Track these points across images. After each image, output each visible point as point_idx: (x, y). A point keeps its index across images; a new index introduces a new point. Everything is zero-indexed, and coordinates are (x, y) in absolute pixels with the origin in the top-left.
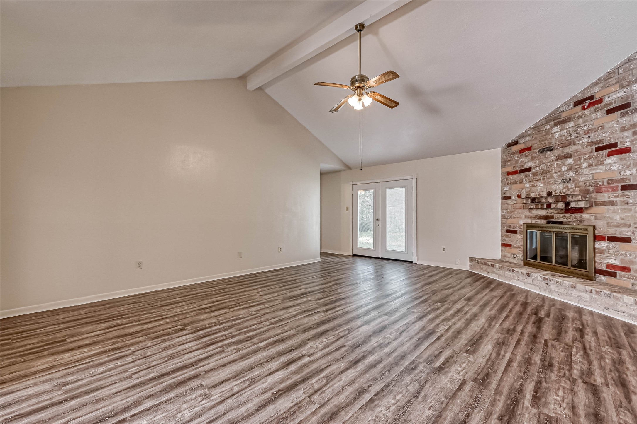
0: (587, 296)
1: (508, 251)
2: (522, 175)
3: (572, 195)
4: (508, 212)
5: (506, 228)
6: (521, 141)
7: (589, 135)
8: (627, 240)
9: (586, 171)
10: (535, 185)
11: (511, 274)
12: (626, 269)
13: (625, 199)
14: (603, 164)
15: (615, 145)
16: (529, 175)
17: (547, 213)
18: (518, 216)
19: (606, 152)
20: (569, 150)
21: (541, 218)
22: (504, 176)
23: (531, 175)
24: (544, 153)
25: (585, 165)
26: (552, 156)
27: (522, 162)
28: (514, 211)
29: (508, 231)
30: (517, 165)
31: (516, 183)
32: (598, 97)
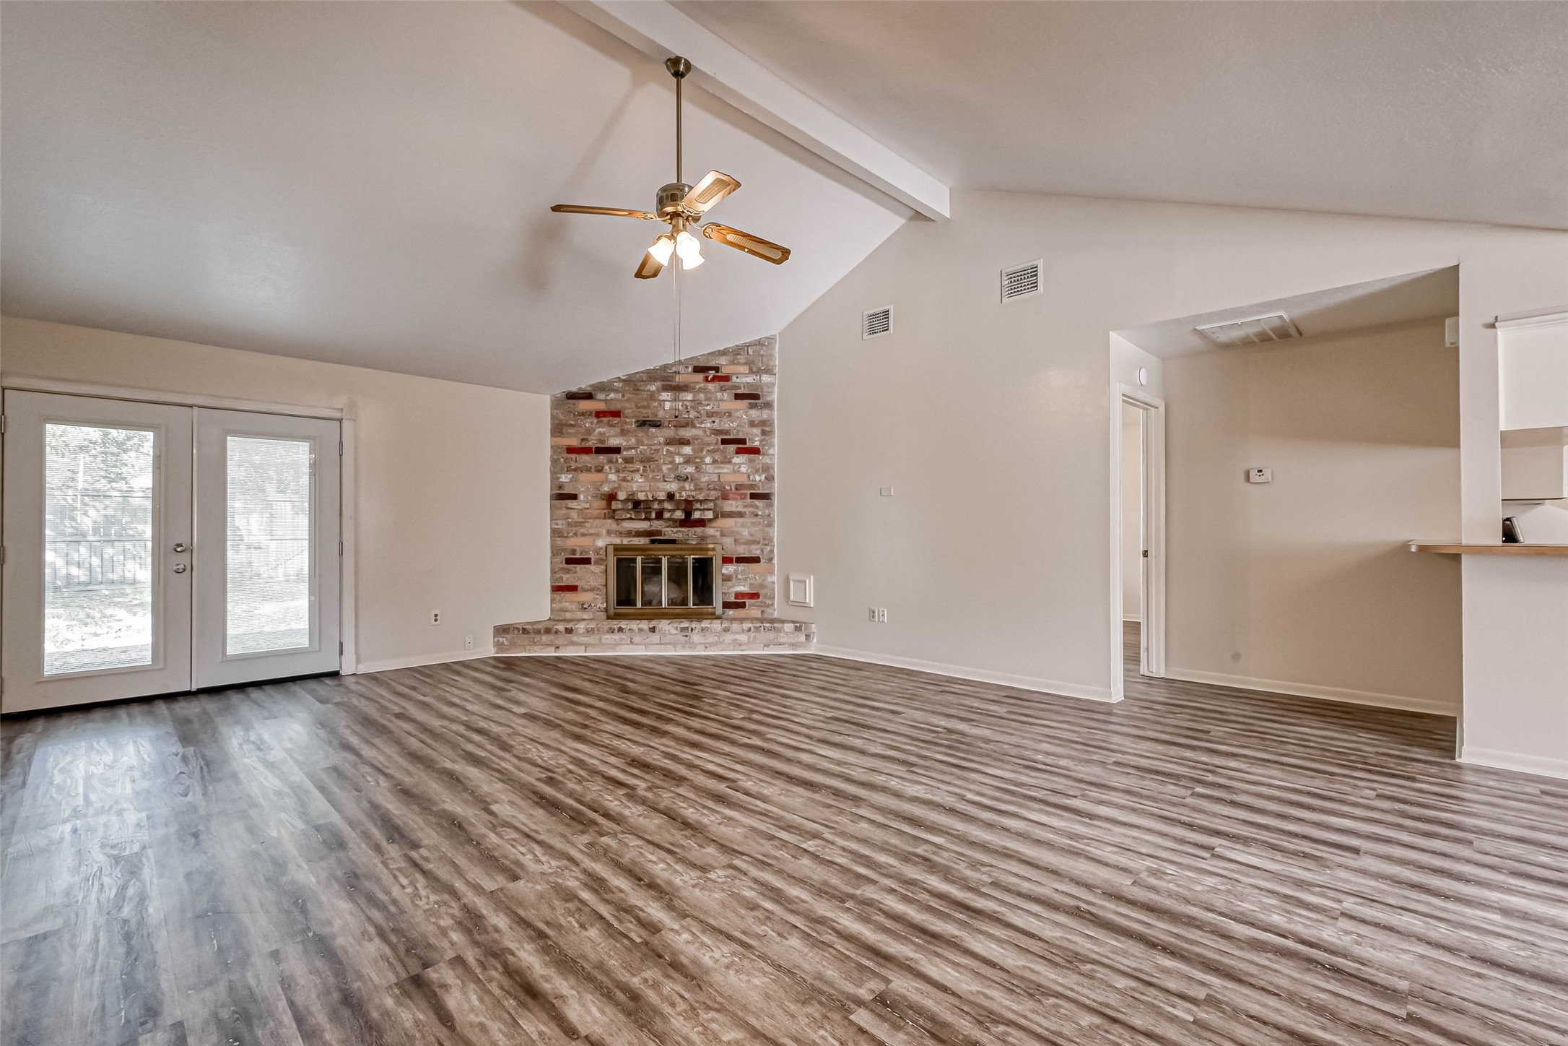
0: (744, 638)
1: (569, 600)
2: (602, 458)
3: (701, 502)
4: (569, 523)
5: (563, 556)
6: (601, 396)
7: (713, 419)
8: (756, 560)
9: (710, 469)
10: (629, 478)
11: (617, 636)
12: (755, 596)
13: (754, 510)
14: (730, 462)
15: (743, 441)
16: (617, 461)
17: (651, 526)
18: (592, 531)
19: (732, 448)
20: (687, 433)
21: (639, 534)
22: (560, 453)
23: (620, 460)
24: (645, 428)
25: (708, 460)
26: (659, 436)
27: (600, 434)
28: (585, 522)
29: (569, 561)
30: (590, 438)
31: (588, 470)
32: (725, 371)
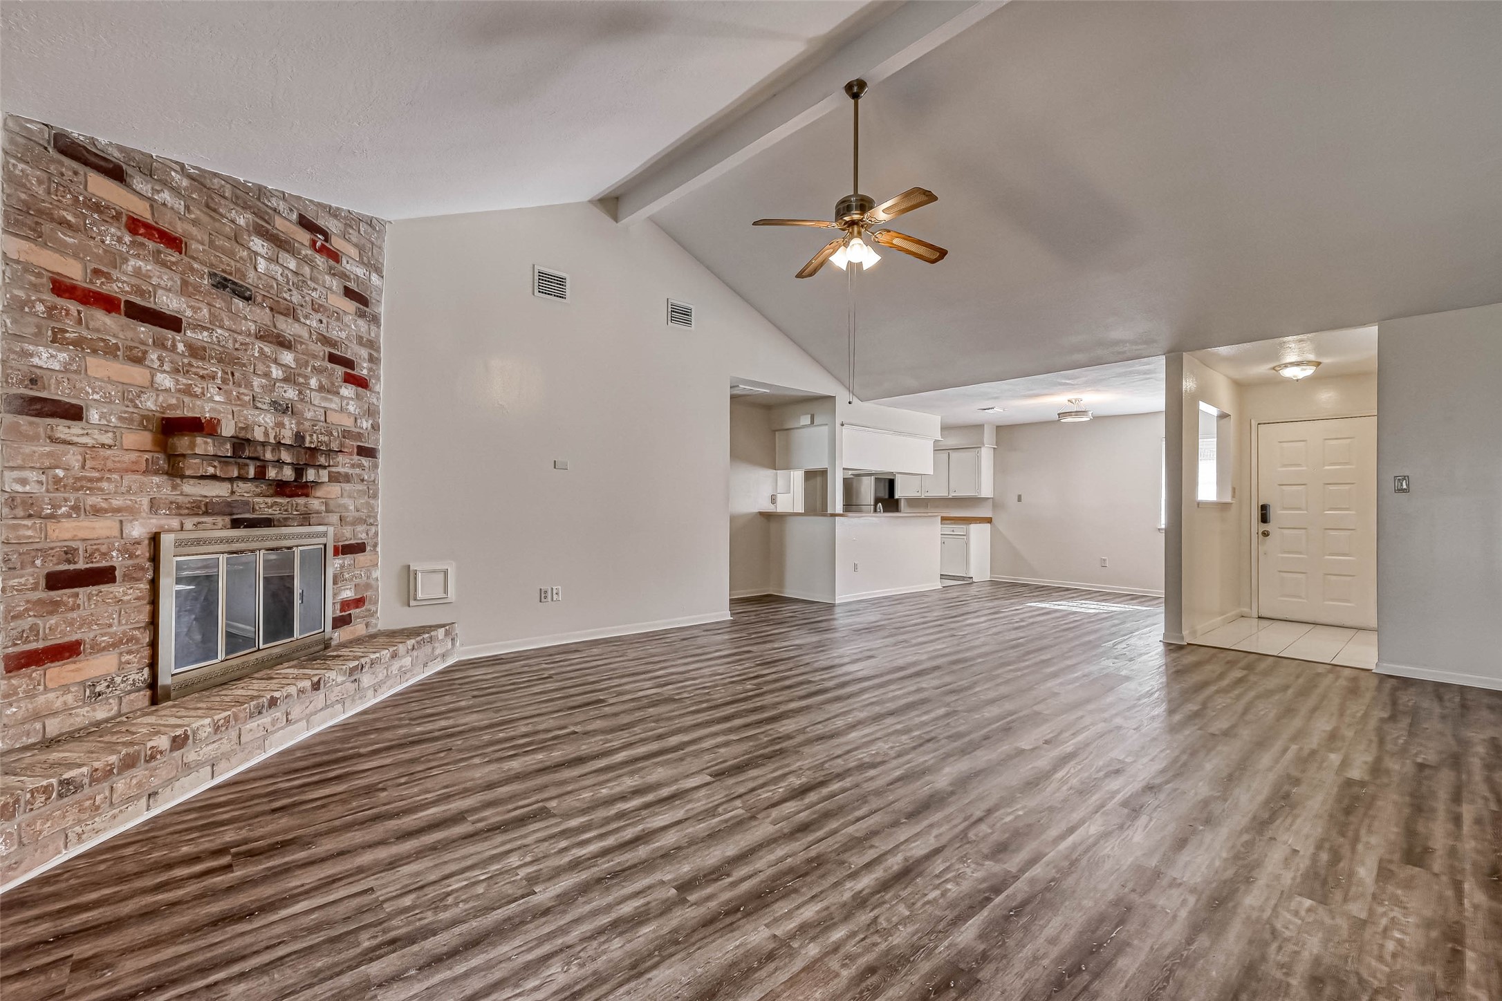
1: (55, 687)
2: (142, 331)
4: (57, 480)
5: (40, 568)
6: (139, 184)
7: (320, 316)
8: (362, 548)
9: (316, 398)
12: (360, 603)
13: (360, 472)
14: (337, 393)
15: (351, 364)
16: (174, 346)
17: (233, 493)
18: (117, 502)
19: (340, 371)
20: (287, 327)
22: (35, 288)
23: (181, 347)
24: (225, 294)
25: (313, 383)
27: (137, 272)
28: (100, 480)
29: (56, 581)
30: (115, 274)
31: (111, 352)
32: (337, 243)
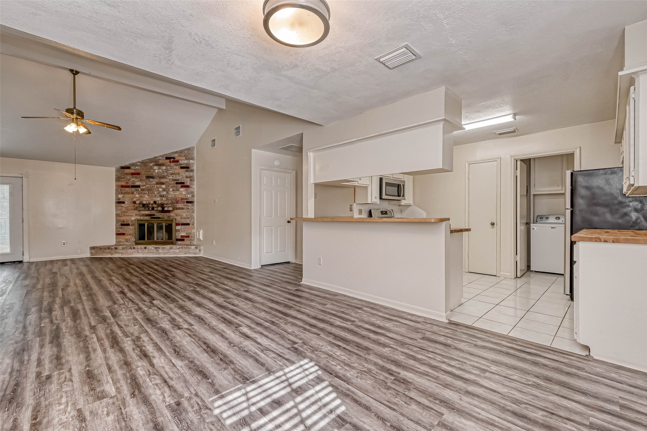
0: (177, 251)
1: (122, 238)
2: (133, 189)
3: (167, 204)
4: (122, 212)
5: (120, 223)
6: (133, 168)
7: (173, 175)
8: (188, 224)
9: (172, 193)
10: (143, 196)
11: (133, 250)
12: (188, 237)
13: (187, 207)
14: (179, 190)
15: (183, 183)
17: (150, 213)
18: (130, 214)
19: (180, 185)
20: (163, 180)
21: (147, 215)
22: (119, 187)
23: (140, 190)
24: (149, 179)
25: (171, 190)
26: (154, 181)
27: (133, 181)
28: (127, 211)
29: (122, 225)
30: (129, 182)
31: (129, 193)
32: (177, 159)
